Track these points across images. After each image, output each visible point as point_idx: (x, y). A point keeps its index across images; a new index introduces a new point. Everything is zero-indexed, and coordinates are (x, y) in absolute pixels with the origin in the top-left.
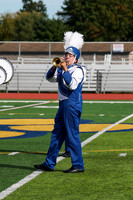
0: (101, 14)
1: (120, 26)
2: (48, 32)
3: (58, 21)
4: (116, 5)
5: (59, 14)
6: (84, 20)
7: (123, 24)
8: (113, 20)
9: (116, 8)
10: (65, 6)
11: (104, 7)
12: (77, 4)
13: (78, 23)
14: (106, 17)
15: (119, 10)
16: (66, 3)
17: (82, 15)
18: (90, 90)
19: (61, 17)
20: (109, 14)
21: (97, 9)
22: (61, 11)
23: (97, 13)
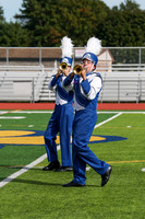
0: (62, 17)
1: (83, 30)
2: (5, 37)
3: (16, 25)
4: (78, 7)
5: (17, 17)
6: (44, 23)
7: (86, 27)
8: (75, 24)
9: (79, 10)
10: (24, 9)
11: (66, 10)
12: (36, 7)
13: (38, 27)
14: (68, 20)
15: (81, 13)
16: (24, 5)
17: (41, 18)
18: (50, 99)
19: (19, 21)
20: (71, 17)
21: (58, 12)
22: (20, 13)
23: (58, 16)
